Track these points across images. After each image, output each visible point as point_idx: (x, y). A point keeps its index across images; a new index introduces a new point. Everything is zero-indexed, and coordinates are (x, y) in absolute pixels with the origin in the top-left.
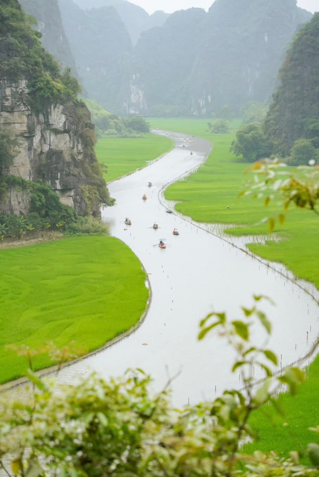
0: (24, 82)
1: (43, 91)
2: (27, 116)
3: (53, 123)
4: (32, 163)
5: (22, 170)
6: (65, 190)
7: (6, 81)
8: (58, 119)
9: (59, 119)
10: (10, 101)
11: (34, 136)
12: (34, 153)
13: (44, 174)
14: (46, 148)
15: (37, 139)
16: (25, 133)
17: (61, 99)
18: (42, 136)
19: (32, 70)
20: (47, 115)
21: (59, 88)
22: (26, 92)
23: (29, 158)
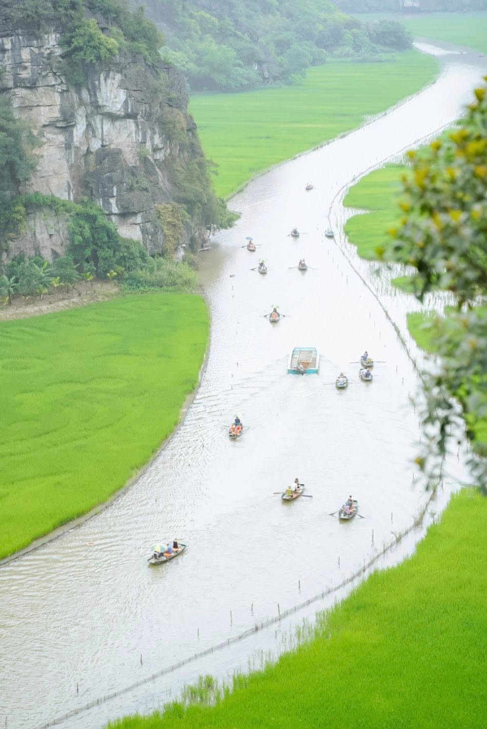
0: (54, 36)
1: (82, 53)
2: (60, 93)
3: (104, 103)
4: (73, 170)
5: (54, 182)
6: (125, 214)
7: (21, 37)
8: (113, 97)
9: (115, 98)
10: (29, 70)
11: (73, 126)
12: (76, 154)
13: (92, 187)
14: (96, 145)
15: (79, 131)
16: (58, 121)
17: (116, 64)
18: (89, 125)
19: (66, 15)
20: (94, 91)
21: (110, 47)
22: (58, 54)
23: (68, 161)
